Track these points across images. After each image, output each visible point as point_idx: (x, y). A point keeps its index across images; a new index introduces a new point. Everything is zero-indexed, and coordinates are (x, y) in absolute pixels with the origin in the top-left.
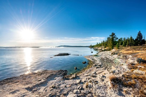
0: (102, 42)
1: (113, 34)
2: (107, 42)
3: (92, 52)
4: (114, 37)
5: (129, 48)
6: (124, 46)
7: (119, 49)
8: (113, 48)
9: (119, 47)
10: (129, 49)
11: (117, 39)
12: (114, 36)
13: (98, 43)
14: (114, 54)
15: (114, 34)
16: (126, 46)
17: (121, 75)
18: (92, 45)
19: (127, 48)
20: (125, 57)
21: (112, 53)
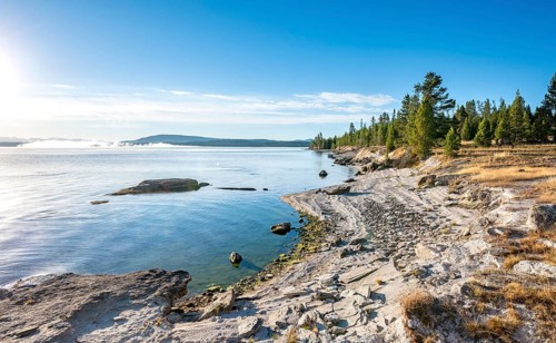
0: (377, 121)
1: (433, 81)
2: (403, 119)
3: (324, 174)
4: (436, 98)
5: (503, 155)
6: (482, 144)
7: (456, 156)
8: (427, 154)
9: (456, 146)
10: (504, 159)
11: (451, 104)
12: (436, 90)
13: (358, 128)
14: (432, 185)
15: (438, 81)
16: (494, 142)
17: (455, 288)
18: (326, 137)
19: (496, 155)
20: (484, 196)
21: (423, 181)
